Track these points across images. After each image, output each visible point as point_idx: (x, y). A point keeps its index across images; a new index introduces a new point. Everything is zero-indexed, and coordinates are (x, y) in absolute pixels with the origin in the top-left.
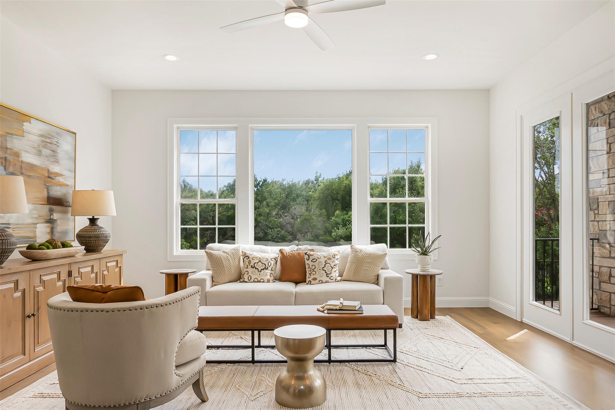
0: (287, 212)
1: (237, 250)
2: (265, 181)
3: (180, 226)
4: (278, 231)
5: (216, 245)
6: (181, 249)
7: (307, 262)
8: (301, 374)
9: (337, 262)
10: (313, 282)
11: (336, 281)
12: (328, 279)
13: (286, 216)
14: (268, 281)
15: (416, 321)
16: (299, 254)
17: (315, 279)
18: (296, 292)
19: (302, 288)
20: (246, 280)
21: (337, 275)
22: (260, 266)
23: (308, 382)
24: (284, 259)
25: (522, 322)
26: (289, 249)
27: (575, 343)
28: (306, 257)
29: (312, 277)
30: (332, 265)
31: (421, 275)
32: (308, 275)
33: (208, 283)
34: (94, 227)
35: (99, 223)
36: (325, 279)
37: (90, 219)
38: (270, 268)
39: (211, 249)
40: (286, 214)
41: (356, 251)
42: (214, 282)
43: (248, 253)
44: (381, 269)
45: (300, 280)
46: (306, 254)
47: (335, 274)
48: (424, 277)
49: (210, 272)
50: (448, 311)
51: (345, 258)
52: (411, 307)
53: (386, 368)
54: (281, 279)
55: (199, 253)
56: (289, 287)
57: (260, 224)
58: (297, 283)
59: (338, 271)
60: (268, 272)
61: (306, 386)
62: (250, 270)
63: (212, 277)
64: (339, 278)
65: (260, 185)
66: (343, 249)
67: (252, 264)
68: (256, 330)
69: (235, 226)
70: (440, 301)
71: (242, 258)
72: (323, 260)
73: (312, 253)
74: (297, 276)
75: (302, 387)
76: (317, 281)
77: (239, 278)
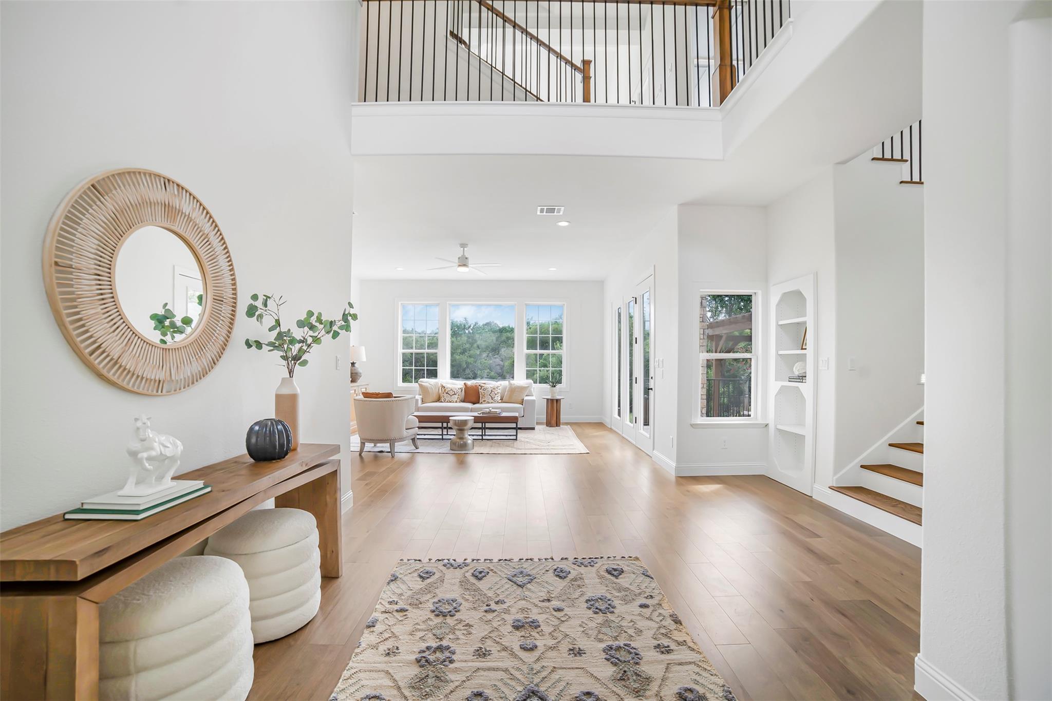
0: (498, 354)
1: (437, 383)
2: (476, 323)
3: (402, 368)
4: (487, 373)
5: (425, 380)
6: (403, 382)
7: (480, 390)
8: (462, 436)
9: (499, 391)
10: (483, 403)
11: (498, 402)
12: (492, 401)
13: (495, 358)
14: (456, 402)
15: (548, 428)
16: (476, 386)
17: (484, 401)
18: (472, 408)
19: (477, 406)
20: (443, 401)
21: (500, 399)
22: (451, 393)
23: (465, 440)
24: (467, 389)
25: (611, 429)
26: (470, 383)
27: (624, 435)
28: (480, 387)
29: (483, 399)
30: (496, 393)
31: (551, 399)
32: (481, 398)
33: (420, 402)
34: (354, 368)
35: (356, 365)
36: (490, 401)
37: (351, 363)
38: (457, 394)
39: (421, 382)
40: (496, 356)
41: (511, 385)
42: (423, 402)
43: (444, 385)
44: (526, 396)
45: (477, 402)
46: (480, 385)
47: (498, 398)
48: (552, 400)
49: (421, 396)
50: (567, 424)
51: (504, 389)
52: (545, 422)
53: (510, 442)
54: (464, 401)
55: (414, 385)
56: (469, 405)
57: (470, 366)
58: (474, 404)
59: (500, 397)
60: (456, 396)
61: (464, 442)
62: (445, 395)
63: (422, 399)
64: (500, 401)
65: (471, 327)
66: (504, 383)
67: (446, 391)
68: (445, 422)
69: (438, 368)
70: (563, 417)
71: (440, 388)
72: (490, 390)
73: (483, 385)
74: (474, 399)
75: (462, 442)
76: (486, 402)
77: (439, 400)
